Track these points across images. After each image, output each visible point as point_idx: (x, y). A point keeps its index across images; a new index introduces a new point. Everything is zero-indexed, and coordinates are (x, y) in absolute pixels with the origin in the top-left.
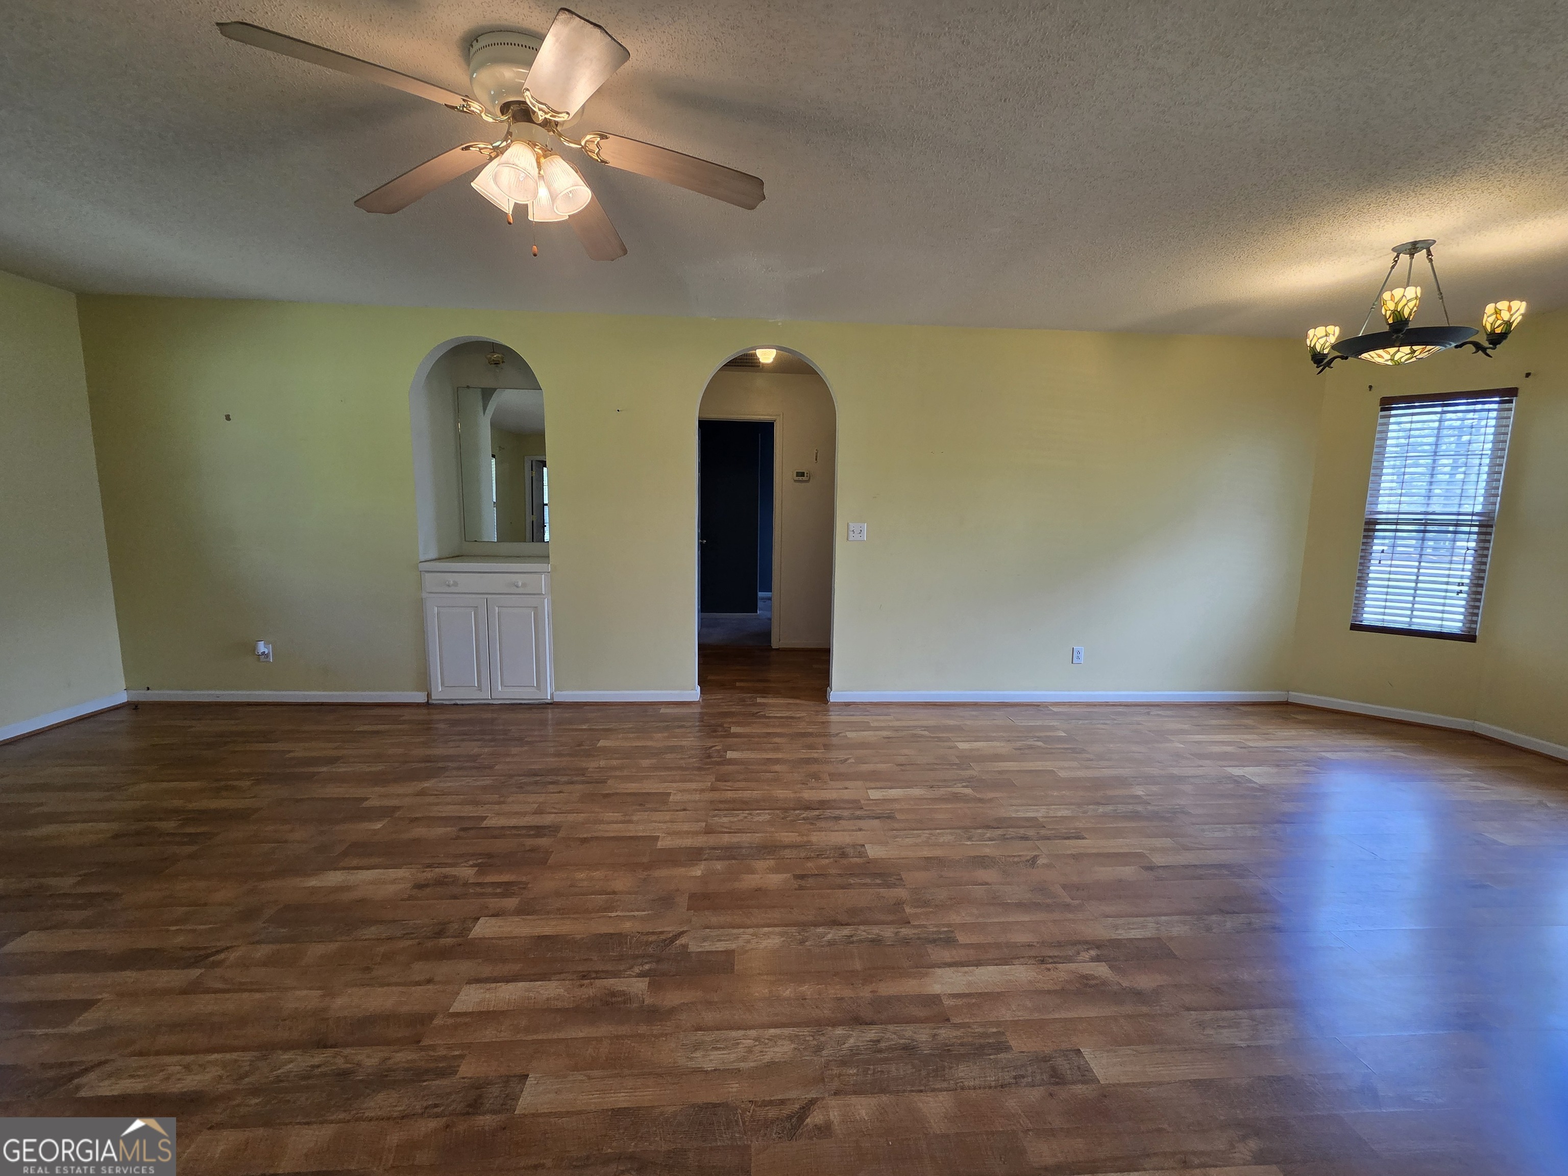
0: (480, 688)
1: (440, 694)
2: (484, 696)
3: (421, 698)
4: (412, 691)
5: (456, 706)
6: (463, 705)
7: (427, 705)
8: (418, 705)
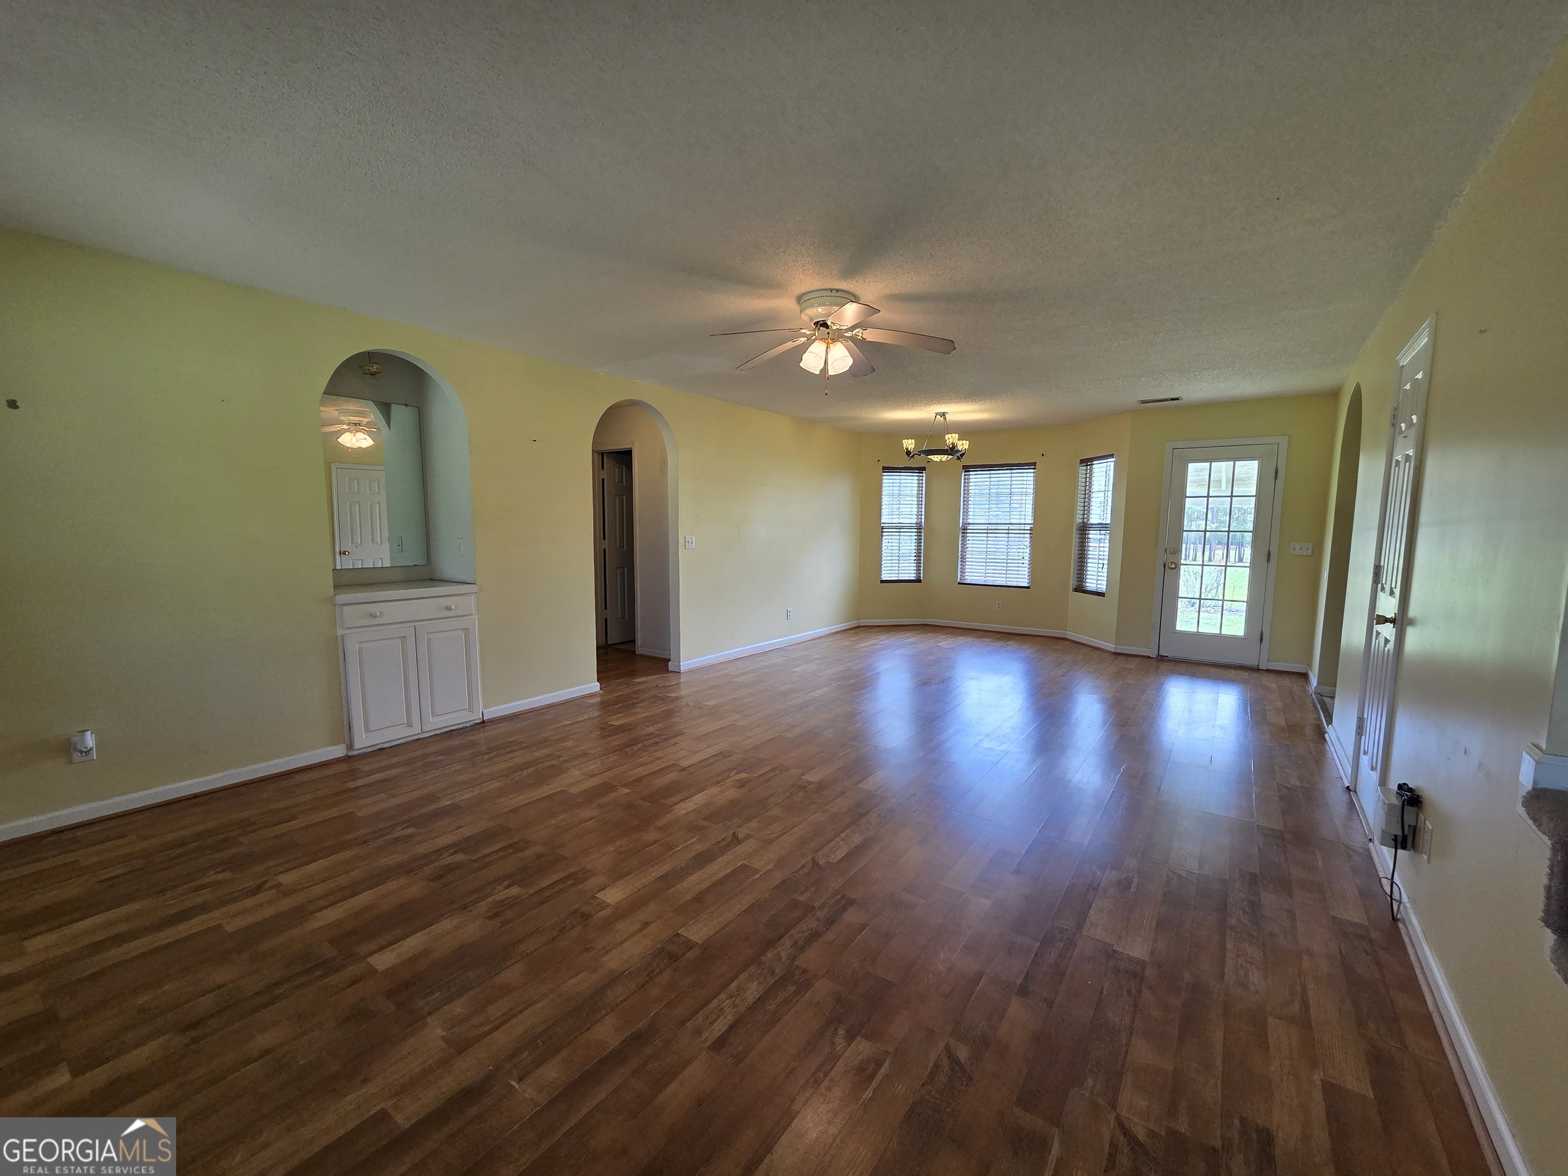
0: (410, 725)
1: (363, 741)
2: (414, 732)
3: (338, 751)
4: (327, 746)
5: (381, 751)
6: (391, 747)
7: (347, 759)
8: (338, 761)
